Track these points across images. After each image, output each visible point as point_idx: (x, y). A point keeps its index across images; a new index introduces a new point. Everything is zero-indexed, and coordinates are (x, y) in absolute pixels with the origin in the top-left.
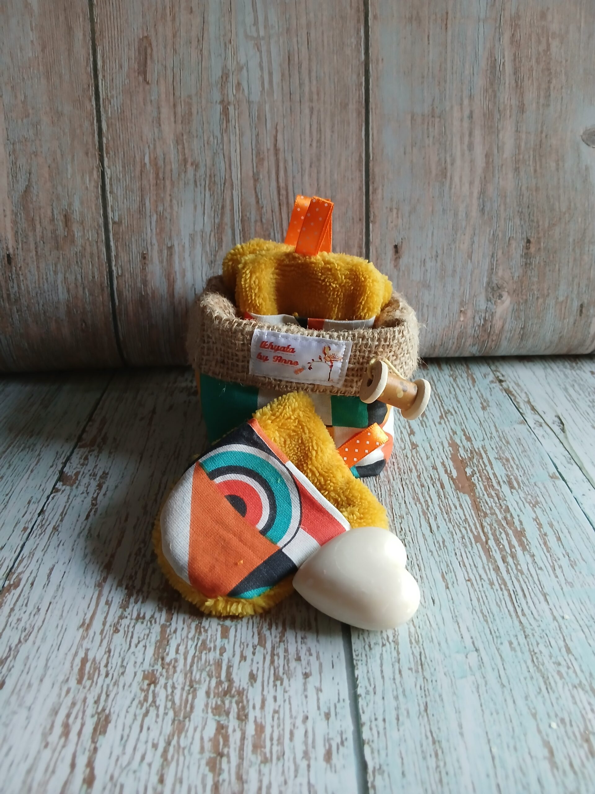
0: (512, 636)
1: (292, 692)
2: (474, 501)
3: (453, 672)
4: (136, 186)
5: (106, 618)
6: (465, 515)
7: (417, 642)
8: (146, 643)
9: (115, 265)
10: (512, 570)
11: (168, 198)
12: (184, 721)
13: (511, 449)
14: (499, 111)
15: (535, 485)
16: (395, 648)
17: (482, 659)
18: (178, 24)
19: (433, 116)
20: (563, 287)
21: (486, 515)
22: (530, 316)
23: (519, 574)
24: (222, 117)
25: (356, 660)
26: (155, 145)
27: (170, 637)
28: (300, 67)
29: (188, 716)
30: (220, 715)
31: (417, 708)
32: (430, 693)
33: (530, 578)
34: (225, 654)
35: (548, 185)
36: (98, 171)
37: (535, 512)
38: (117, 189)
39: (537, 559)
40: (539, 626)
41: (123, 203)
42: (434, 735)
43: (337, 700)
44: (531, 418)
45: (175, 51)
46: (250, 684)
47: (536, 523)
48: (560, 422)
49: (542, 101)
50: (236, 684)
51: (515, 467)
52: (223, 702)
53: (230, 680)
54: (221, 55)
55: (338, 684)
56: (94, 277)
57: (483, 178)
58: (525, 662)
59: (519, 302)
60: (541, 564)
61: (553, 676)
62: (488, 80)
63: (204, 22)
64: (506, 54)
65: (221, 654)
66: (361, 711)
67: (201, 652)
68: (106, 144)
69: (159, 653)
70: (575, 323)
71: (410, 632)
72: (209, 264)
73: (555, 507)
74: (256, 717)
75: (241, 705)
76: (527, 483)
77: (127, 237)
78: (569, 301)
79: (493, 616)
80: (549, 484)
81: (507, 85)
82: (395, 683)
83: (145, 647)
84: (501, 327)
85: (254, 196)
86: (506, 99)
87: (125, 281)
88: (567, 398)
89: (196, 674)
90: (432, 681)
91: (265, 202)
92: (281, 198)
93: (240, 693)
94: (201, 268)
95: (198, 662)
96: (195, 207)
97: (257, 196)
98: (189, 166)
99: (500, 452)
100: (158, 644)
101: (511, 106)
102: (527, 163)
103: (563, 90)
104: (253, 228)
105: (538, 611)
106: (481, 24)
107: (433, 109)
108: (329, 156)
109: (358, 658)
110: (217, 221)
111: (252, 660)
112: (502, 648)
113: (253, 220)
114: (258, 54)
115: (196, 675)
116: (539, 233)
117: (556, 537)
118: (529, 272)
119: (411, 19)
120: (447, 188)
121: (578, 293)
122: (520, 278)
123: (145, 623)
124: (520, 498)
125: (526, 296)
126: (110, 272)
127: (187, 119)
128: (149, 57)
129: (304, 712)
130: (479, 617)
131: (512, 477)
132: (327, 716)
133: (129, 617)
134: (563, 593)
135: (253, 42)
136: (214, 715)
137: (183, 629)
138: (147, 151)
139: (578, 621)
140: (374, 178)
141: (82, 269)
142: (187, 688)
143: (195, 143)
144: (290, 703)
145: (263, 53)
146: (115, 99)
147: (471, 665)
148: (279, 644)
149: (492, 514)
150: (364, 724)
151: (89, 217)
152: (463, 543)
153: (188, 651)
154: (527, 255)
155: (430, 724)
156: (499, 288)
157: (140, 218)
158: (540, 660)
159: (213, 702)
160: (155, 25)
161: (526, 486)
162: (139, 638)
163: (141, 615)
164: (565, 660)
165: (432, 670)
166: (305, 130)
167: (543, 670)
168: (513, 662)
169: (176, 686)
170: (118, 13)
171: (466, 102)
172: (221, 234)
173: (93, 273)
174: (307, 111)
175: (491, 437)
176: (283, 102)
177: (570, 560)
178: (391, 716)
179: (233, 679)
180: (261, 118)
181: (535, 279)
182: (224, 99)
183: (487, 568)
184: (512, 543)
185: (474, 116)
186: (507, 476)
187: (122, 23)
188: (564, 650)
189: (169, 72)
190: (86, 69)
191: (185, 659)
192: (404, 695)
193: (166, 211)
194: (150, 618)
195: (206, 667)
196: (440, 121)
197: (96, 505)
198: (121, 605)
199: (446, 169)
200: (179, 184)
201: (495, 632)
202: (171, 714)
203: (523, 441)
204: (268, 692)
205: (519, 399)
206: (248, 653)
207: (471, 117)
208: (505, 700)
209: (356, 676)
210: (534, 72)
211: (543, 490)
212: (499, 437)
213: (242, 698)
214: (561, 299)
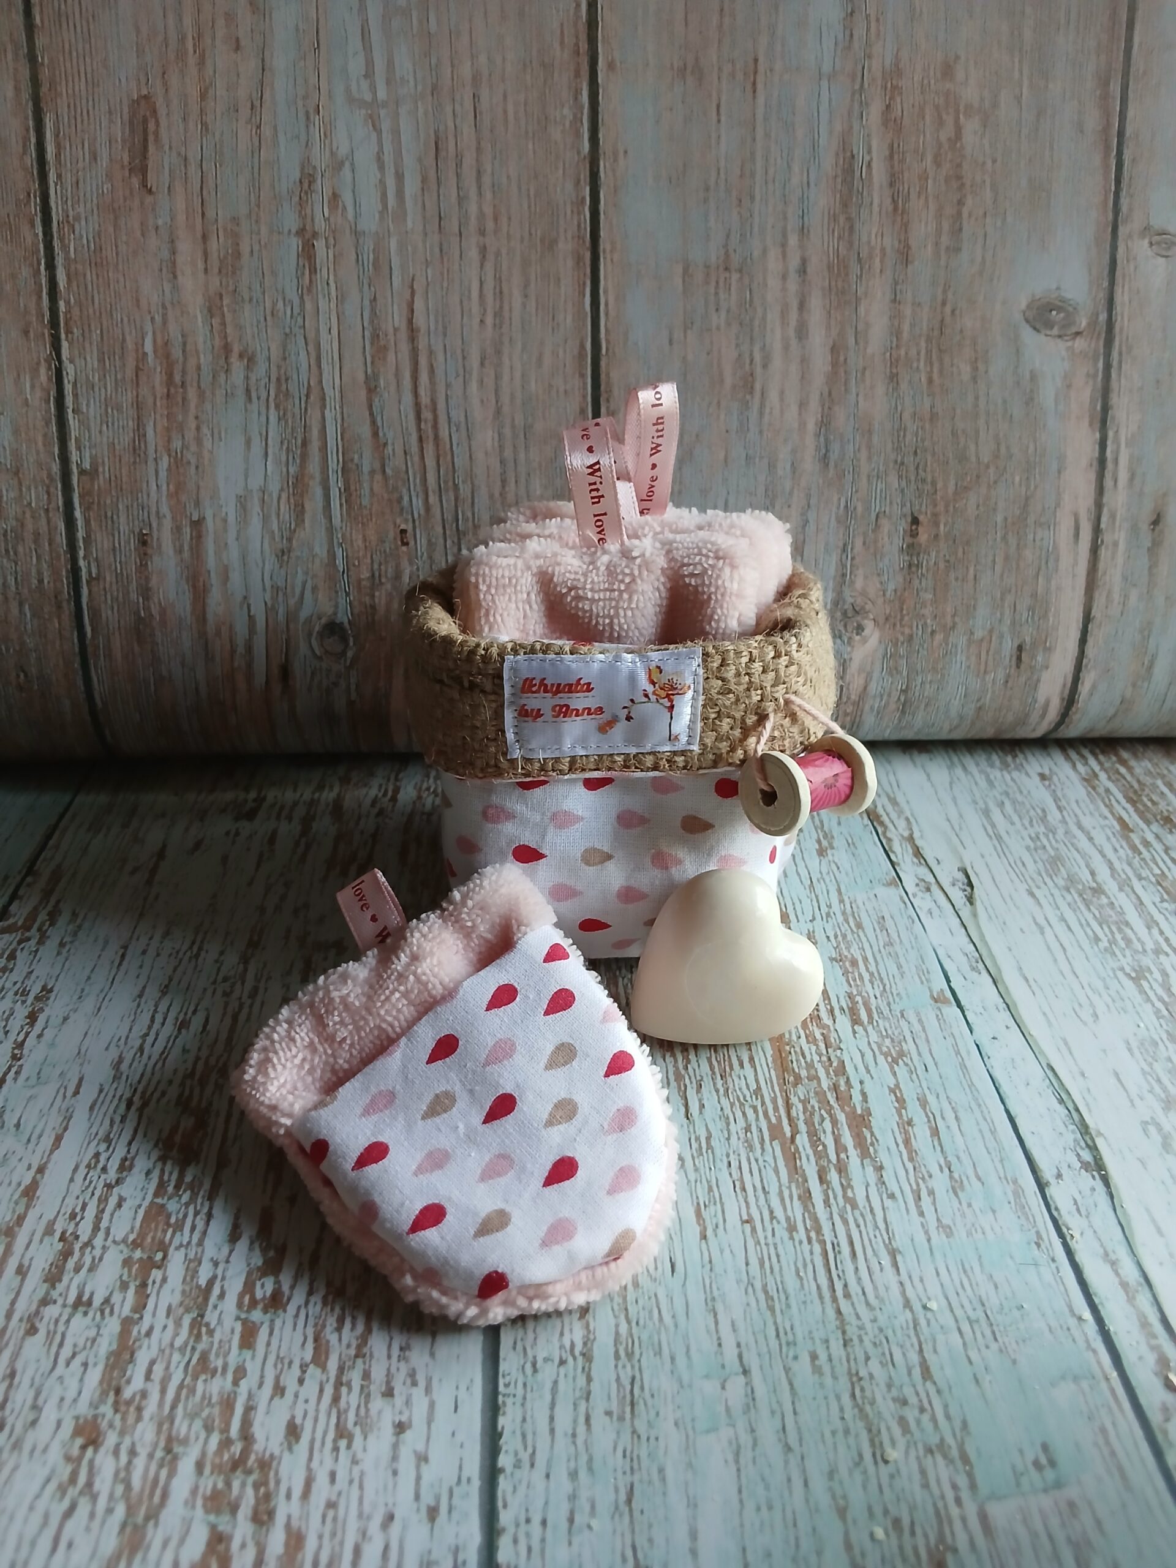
0: (818, 1342)
1: (367, 1463)
2: (780, 1051)
3: (693, 1420)
4: (127, 398)
5: (13, 1303)
6: (757, 1081)
7: (630, 1355)
8: (87, 1358)
9: (85, 558)
10: (835, 1198)
11: (193, 425)
12: (145, 1526)
13: (864, 939)
14: (859, 260)
15: (902, 1016)
16: (583, 1368)
17: (753, 1392)
18: (211, 73)
19: (726, 269)
20: (983, 611)
21: (798, 1079)
22: (919, 666)
23: (849, 1208)
24: (301, 264)
25: (504, 1395)
26: (164, 317)
27: (137, 1344)
28: (459, 165)
29: (153, 1516)
30: (218, 1512)
31: (612, 1497)
32: (643, 1465)
33: (869, 1217)
34: (243, 1383)
35: (954, 409)
36: (50, 368)
37: (894, 1074)
38: (88, 405)
39: (888, 1175)
40: (874, 1320)
41: (100, 432)
42: (640, 1555)
43: (456, 1480)
44: (910, 871)
45: (205, 126)
46: (286, 1444)
47: (894, 1099)
48: (966, 881)
49: (945, 240)
50: (258, 1447)
51: (866, 976)
52: (228, 1484)
53: (247, 1437)
54: (298, 137)
55: (462, 1446)
56: (41, 581)
57: (826, 394)
58: (838, 1398)
59: (897, 639)
60: (893, 1187)
61: (888, 1429)
62: (838, 196)
63: (263, 70)
64: (875, 144)
65: (236, 1383)
66: (500, 1504)
67: (195, 1378)
68: (66, 313)
69: (111, 1379)
70: (1007, 682)
71: (617, 1333)
72: (277, 556)
73: (936, 1064)
74: (289, 1517)
75: (262, 1490)
76: (886, 1011)
77: (108, 502)
78: (994, 639)
79: (787, 1298)
80: (930, 1015)
81: (876, 208)
82: (574, 1443)
83: (85, 1365)
84: (861, 689)
85: (368, 422)
86: (873, 236)
87: (105, 589)
88: (986, 829)
89: (182, 1422)
90: (648, 1439)
91: (389, 434)
92: (423, 426)
93: (265, 1465)
94: (261, 565)
95: (187, 1398)
96: (248, 443)
97: (373, 422)
98: (234, 358)
99: (842, 946)
100: (112, 1359)
101: (883, 250)
102: (915, 365)
103: (988, 220)
104: (366, 485)
105: (875, 1288)
106: (825, 84)
107: (727, 254)
108: (519, 345)
109: (507, 1391)
110: (292, 470)
111: (296, 1396)
112: (795, 1366)
113: (366, 469)
114: (374, 135)
115: (181, 1426)
116: (935, 506)
117: (930, 1128)
118: (916, 582)
119: (682, 71)
120: (754, 414)
121: (1013, 623)
122: (899, 593)
123: (91, 1314)
124: (869, 1043)
125: (911, 627)
126: (75, 571)
127: (230, 265)
128: (151, 138)
129: (386, 1505)
130: (757, 1301)
131: (858, 998)
132: (433, 1513)
133: (60, 1301)
134: (931, 1249)
135: (363, 112)
136: (207, 1511)
137: (165, 1327)
138: (149, 328)
139: (952, 1311)
140: (609, 392)
141: (16, 564)
142: (159, 1454)
143: (247, 314)
144: (361, 1487)
145: (384, 135)
146: (83, 223)
147: (730, 1403)
148: (354, 1363)
149: (810, 1078)
150: (504, 1530)
151: (32, 460)
152: (747, 1141)
153: (170, 1375)
154: (912, 549)
155: (633, 1532)
156: (857, 612)
157: (135, 463)
158: (868, 1393)
159: (209, 1483)
160: (164, 73)
161: (884, 1018)
162: (75, 1346)
163: (85, 1298)
164: (917, 1394)
165: (652, 1414)
166: (470, 291)
167: (871, 1415)
168: (814, 1399)
169: (139, 1449)
170: (87, 46)
171: (793, 240)
172: (302, 496)
173: (39, 573)
174: (473, 254)
175: (828, 915)
176: (426, 234)
177: (951, 1177)
178: (558, 1516)
179: (253, 1436)
180: (380, 265)
181: (929, 596)
182: (304, 226)
183: (786, 1193)
184: (843, 1140)
185: (809, 270)
186: (850, 996)
187: (95, 67)
188: (917, 1372)
189: (193, 170)
190: (22, 159)
191: (163, 1391)
192: (590, 1469)
193: (188, 449)
194: (103, 1304)
195: (202, 1410)
196: (741, 278)
197: (20, 1059)
198: (46, 1276)
199: (752, 375)
200: (213, 394)
201: (786, 1334)
202: (120, 1510)
203: (889, 923)
204: (321, 1462)
205: (892, 833)
206: (290, 1380)
207: (803, 270)
208: (789, 1480)
209: (500, 1428)
210: (929, 181)
211: (917, 1027)
212: (844, 913)
213: (267, 1476)
214: (979, 634)
